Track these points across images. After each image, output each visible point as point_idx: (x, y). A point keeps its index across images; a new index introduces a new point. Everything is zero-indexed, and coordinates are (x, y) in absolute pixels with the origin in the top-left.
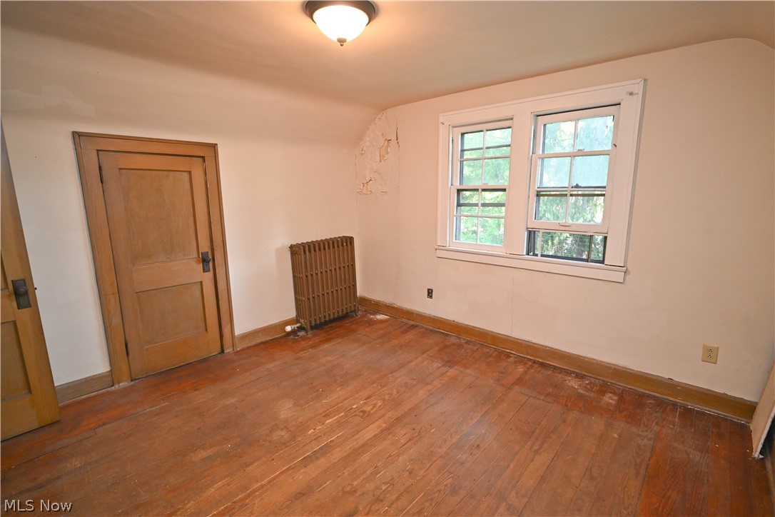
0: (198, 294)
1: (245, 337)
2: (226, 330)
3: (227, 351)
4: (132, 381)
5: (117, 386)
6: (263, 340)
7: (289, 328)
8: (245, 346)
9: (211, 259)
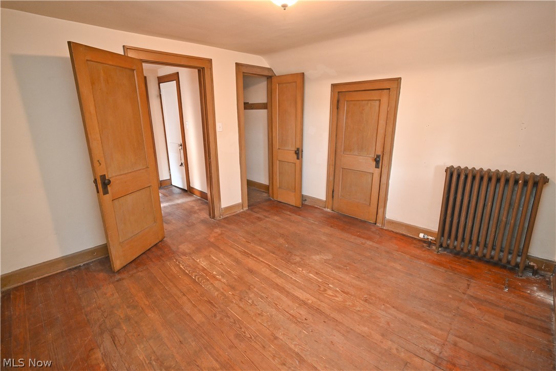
0: (370, 180)
1: (392, 223)
2: (380, 211)
3: (378, 225)
4: (332, 210)
5: (326, 209)
6: (404, 233)
7: (421, 235)
8: (390, 229)
9: (381, 161)
